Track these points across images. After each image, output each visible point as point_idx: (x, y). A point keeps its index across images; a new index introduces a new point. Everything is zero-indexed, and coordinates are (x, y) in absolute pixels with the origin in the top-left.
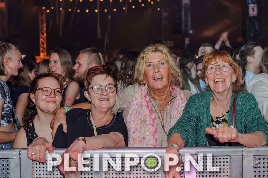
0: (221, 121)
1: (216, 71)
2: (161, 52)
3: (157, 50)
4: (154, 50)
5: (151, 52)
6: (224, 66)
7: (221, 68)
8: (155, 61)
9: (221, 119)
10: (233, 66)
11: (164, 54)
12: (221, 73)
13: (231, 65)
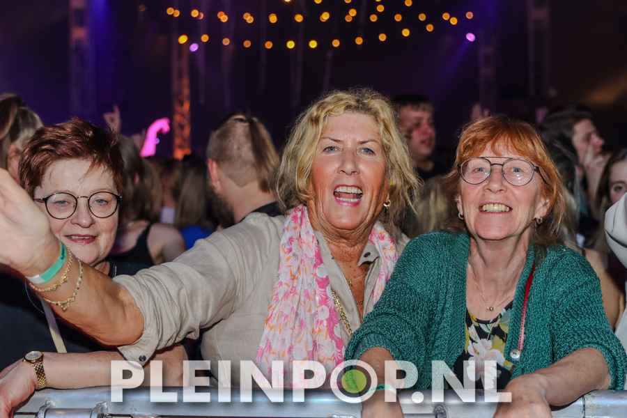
0: (489, 332)
1: (489, 179)
2: (373, 117)
3: (362, 107)
4: (353, 103)
5: (343, 107)
6: (517, 170)
7: (506, 172)
8: (350, 140)
9: (491, 326)
10: (543, 174)
11: (382, 123)
12: (503, 188)
13: (537, 170)
